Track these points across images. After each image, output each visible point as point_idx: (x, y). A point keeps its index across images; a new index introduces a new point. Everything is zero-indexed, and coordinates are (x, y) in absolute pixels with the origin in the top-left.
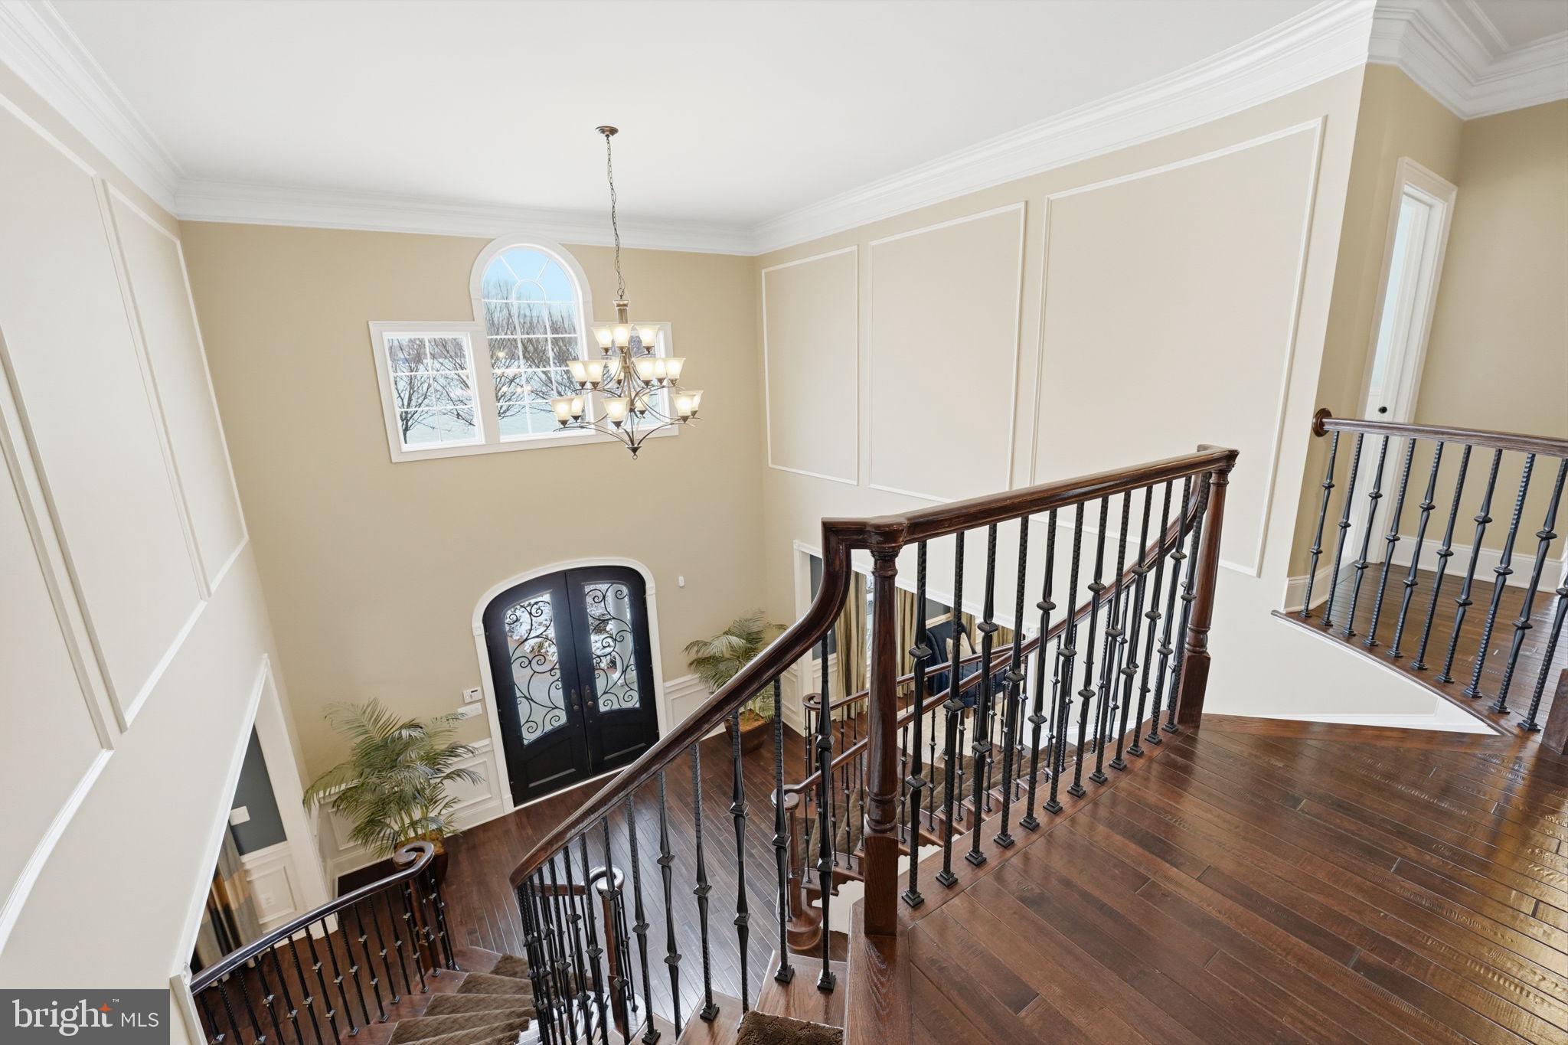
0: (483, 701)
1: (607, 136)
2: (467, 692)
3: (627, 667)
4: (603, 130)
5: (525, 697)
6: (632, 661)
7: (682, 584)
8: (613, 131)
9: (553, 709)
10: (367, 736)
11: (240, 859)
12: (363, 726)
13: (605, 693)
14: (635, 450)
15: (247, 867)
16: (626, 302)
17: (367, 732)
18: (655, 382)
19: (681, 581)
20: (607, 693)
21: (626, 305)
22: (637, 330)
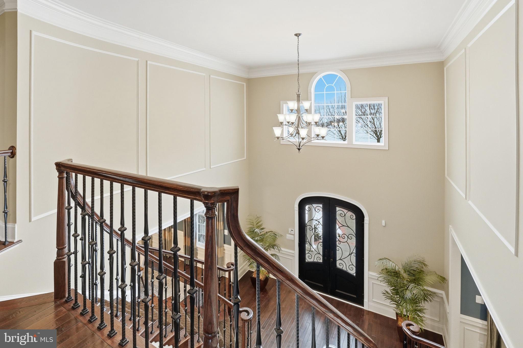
0: (294, 235)
1: (298, 36)
2: (290, 229)
3: (352, 253)
4: (296, 35)
5: (309, 242)
6: (355, 251)
7: (384, 224)
8: (300, 35)
9: (318, 254)
10: (253, 226)
11: (223, 245)
12: (254, 223)
13: (340, 259)
14: (299, 149)
15: (225, 248)
16: (300, 93)
17: (253, 225)
18: (313, 123)
19: (383, 223)
20: (341, 260)
21: (300, 94)
22: (303, 103)
